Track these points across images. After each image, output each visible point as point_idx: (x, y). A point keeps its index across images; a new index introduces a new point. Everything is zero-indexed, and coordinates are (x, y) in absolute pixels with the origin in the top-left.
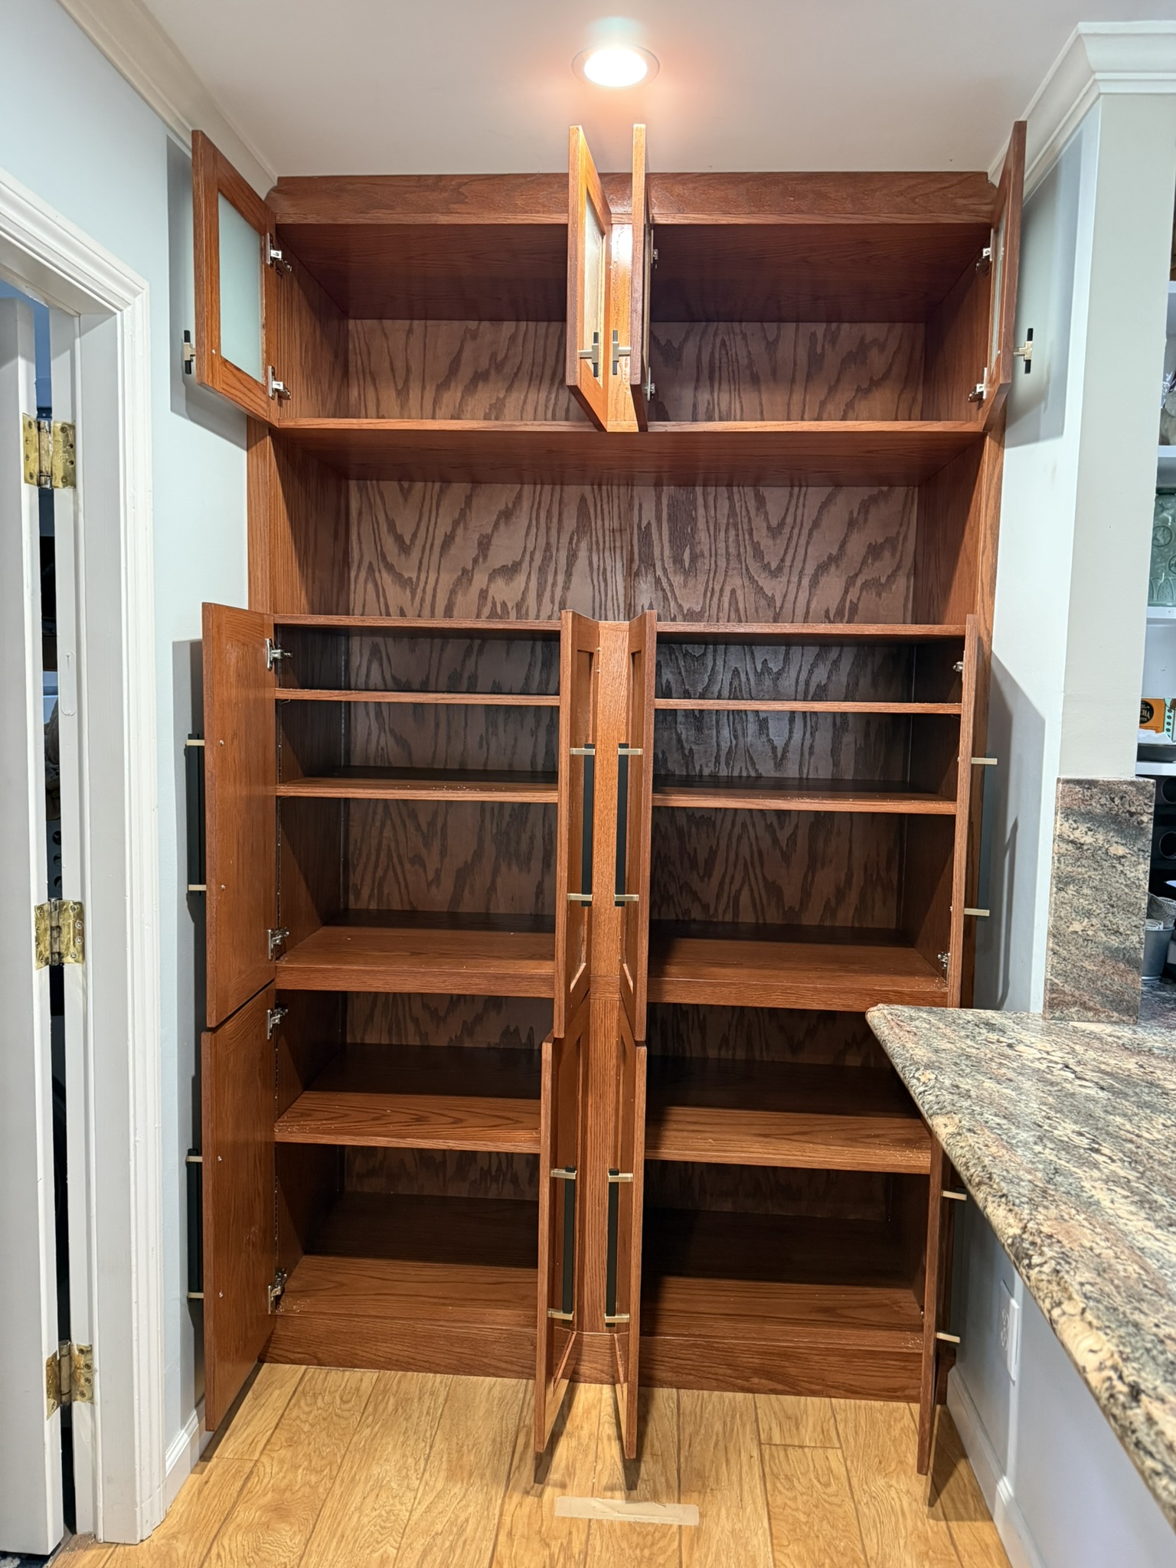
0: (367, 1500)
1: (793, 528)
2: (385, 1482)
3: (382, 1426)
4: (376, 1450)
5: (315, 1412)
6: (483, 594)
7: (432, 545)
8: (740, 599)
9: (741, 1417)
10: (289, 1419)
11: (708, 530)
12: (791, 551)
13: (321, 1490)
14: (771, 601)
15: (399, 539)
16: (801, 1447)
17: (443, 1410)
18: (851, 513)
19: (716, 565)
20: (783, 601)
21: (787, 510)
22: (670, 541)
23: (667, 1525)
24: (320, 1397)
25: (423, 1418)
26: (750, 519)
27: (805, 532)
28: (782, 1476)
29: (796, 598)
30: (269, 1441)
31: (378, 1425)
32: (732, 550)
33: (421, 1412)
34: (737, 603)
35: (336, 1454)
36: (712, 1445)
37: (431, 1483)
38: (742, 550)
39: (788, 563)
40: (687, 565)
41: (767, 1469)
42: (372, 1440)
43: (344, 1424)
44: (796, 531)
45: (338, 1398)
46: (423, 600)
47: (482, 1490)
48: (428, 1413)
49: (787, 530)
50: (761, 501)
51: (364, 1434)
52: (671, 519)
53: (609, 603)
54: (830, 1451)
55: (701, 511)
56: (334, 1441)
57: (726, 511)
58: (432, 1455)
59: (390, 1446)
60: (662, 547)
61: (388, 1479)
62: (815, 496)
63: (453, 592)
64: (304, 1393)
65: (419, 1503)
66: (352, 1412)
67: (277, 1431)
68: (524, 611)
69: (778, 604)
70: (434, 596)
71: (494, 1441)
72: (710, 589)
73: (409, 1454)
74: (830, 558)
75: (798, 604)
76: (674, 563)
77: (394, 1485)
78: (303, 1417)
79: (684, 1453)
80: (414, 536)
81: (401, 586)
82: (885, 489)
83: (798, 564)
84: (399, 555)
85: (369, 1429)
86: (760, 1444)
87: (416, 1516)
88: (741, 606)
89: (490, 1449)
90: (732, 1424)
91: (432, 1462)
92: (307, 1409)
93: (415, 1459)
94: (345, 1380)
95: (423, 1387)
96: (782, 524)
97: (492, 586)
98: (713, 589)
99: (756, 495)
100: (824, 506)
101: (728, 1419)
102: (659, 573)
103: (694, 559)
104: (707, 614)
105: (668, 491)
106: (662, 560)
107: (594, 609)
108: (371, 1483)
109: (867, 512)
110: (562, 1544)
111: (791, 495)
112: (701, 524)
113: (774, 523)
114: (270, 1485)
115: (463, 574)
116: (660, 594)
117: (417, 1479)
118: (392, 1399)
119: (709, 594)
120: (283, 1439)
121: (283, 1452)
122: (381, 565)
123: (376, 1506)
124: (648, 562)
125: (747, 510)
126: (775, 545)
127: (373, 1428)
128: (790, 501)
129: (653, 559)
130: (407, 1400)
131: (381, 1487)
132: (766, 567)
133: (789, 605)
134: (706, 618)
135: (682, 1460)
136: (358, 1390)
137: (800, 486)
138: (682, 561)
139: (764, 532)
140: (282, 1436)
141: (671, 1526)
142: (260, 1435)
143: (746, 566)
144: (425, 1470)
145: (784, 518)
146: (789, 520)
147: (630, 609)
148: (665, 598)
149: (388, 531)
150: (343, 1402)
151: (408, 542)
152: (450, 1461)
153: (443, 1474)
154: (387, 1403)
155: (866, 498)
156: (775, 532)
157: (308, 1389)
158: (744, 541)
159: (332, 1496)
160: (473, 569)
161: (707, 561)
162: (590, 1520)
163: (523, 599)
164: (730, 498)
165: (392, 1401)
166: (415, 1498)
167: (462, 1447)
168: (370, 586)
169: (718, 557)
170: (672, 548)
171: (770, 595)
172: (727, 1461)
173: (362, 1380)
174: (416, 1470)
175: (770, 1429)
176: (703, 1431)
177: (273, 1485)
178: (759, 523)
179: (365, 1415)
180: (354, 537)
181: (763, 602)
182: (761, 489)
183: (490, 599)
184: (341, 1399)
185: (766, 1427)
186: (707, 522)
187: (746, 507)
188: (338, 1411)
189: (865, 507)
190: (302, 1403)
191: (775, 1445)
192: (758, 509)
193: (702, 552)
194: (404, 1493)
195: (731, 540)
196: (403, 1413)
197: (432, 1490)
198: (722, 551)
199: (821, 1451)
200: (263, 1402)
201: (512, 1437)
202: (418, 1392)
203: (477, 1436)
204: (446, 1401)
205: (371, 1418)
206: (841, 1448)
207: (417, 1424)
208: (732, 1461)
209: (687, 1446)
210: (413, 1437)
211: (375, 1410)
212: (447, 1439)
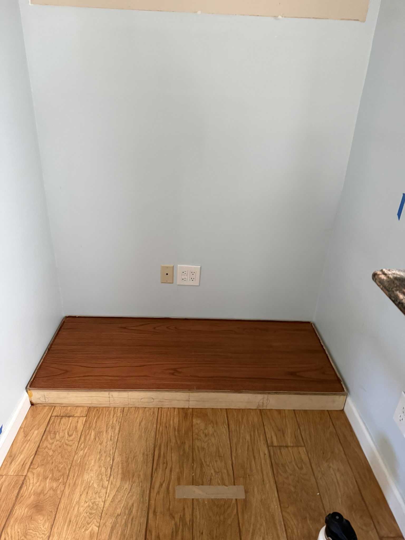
0: (82, 497)
2: (91, 484)
3: (89, 449)
4: (86, 464)
5: (55, 443)
9: (258, 430)
10: (42, 448)
13: (59, 492)
16: (287, 447)
17: (118, 437)
23: (230, 499)
24: (58, 433)
25: (109, 443)
28: (280, 465)
30: (32, 463)
31: (87, 449)
33: (107, 439)
35: (65, 469)
36: (246, 449)
37: (114, 483)
41: (273, 461)
42: (84, 458)
43: (69, 448)
45: (66, 433)
47: (139, 485)
48: (111, 440)
51: (79, 455)
54: (300, 448)
56: (65, 460)
58: (114, 465)
59: (93, 461)
61: (92, 482)
64: (50, 432)
65: (108, 496)
66: (73, 442)
67: (36, 456)
71: (143, 454)
73: (102, 466)
77: (95, 485)
78: (49, 446)
79: (234, 454)
85: (82, 451)
86: (268, 446)
87: (107, 505)
89: (142, 459)
90: (254, 435)
91: (114, 469)
92: (51, 441)
93: (105, 468)
94: (70, 422)
95: (108, 424)
101: (252, 434)
108: (84, 486)
110: (180, 516)
114: (32, 491)
117: (107, 480)
118: (93, 432)
120: (39, 461)
121: (39, 469)
123: (87, 500)
127: (84, 451)
130: (100, 432)
131: (89, 487)
135: (233, 459)
136: (76, 427)
140: (38, 459)
141: (232, 499)
142: (27, 459)
144: (110, 475)
150: (70, 436)
152: (122, 468)
153: (120, 476)
154: (91, 435)
157: (51, 428)
159: (65, 495)
162: (193, 499)
165: (93, 433)
166: (106, 493)
167: (128, 459)
172: (254, 457)
173: (78, 422)
174: (106, 475)
175: (272, 437)
176: (241, 441)
177: (34, 491)
179: (80, 442)
184: (68, 434)
185: (270, 437)
188: (66, 441)
190: (49, 438)
191: (275, 446)
194: (100, 491)
196: (98, 441)
197: (115, 487)
199: (296, 448)
200: (29, 438)
201: (152, 451)
202: (105, 427)
203: (135, 451)
204: (119, 431)
205: (83, 445)
206: (305, 446)
207: (106, 446)
208: (257, 457)
209: (235, 450)
210: (104, 455)
211: (85, 439)
212: (121, 455)
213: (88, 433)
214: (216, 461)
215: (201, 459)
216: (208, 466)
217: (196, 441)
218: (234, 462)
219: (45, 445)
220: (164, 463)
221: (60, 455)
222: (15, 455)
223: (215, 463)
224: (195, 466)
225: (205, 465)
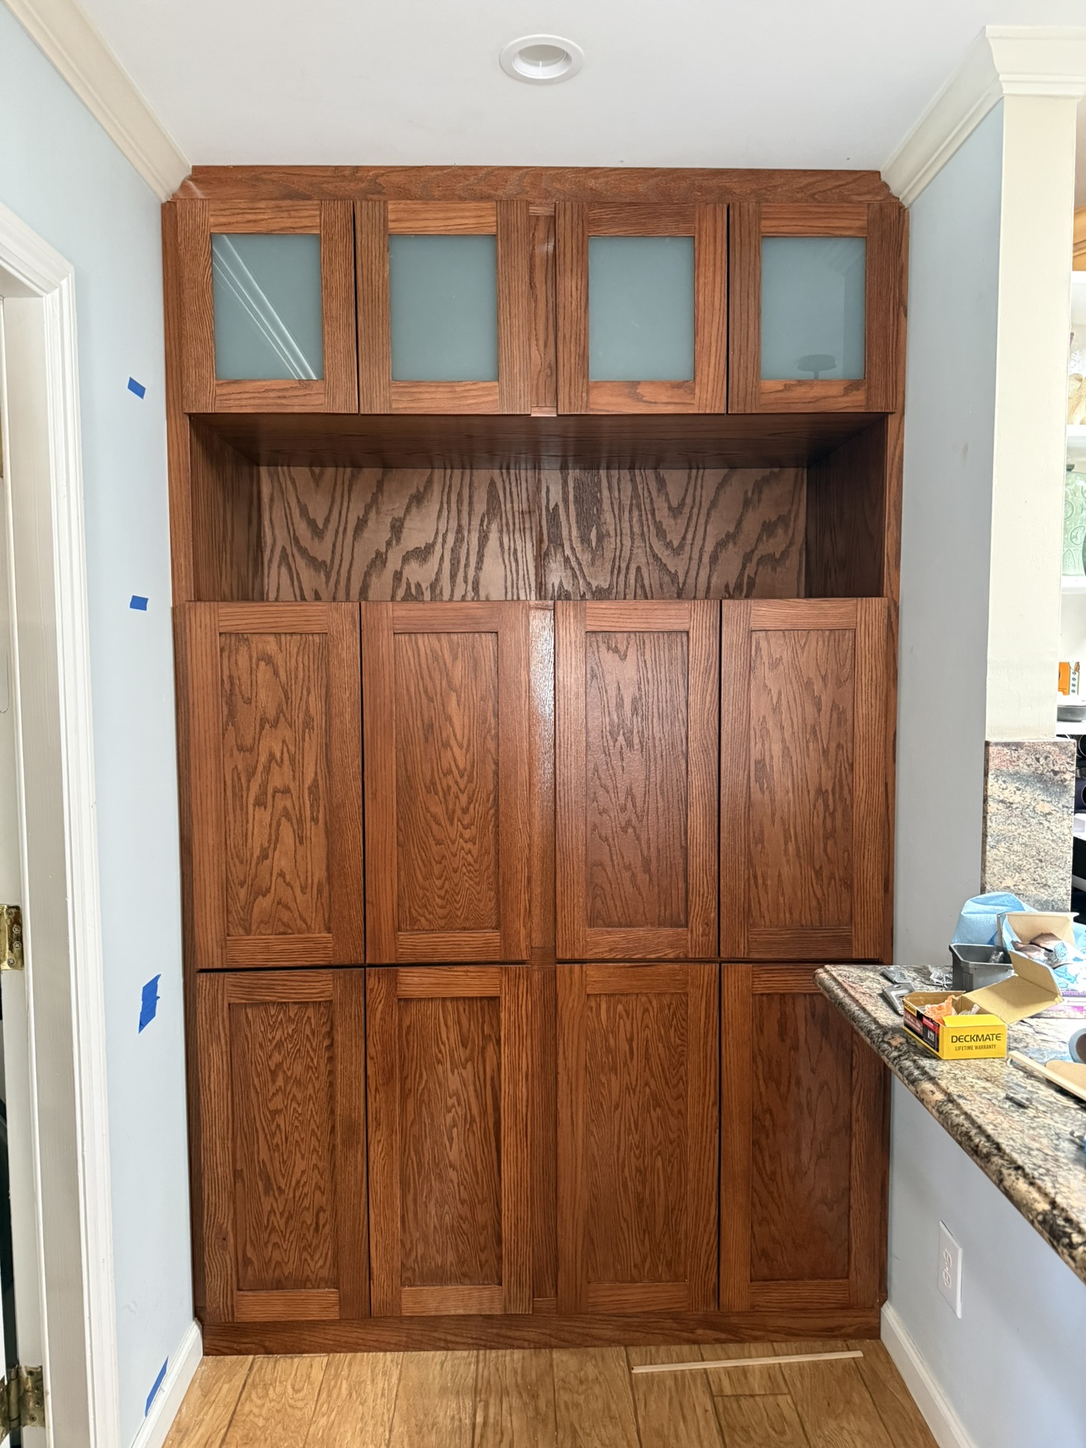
1: (692, 508)
3: (338, 1413)
4: (335, 1440)
5: (268, 1405)
6: (398, 576)
7: (345, 529)
8: (646, 575)
10: (243, 1414)
11: (613, 511)
12: (691, 530)
14: (674, 577)
15: (312, 523)
16: (752, 1396)
17: (397, 1391)
18: (746, 492)
19: (622, 545)
20: (686, 577)
21: (687, 490)
22: (577, 522)
24: (271, 1388)
25: (379, 1401)
26: (652, 499)
27: (704, 511)
28: (738, 1428)
29: (698, 574)
30: (223, 1440)
31: (334, 1413)
32: (636, 529)
33: (376, 1395)
34: (642, 579)
36: (667, 1402)
38: (645, 529)
39: (689, 541)
40: (594, 545)
41: (723, 1423)
42: (330, 1430)
43: (298, 1414)
44: (695, 511)
45: (289, 1387)
46: (337, 582)
48: (383, 1395)
49: (686, 510)
50: (661, 483)
51: (320, 1424)
52: (577, 500)
53: (521, 583)
54: (780, 1398)
55: (606, 493)
56: (290, 1434)
57: (629, 493)
58: (393, 1440)
59: (349, 1434)
60: (570, 529)
62: (712, 477)
63: (367, 575)
64: (255, 1385)
66: (305, 1401)
67: (231, 1429)
68: (438, 591)
69: (681, 580)
70: (349, 579)
71: (453, 1418)
72: (617, 566)
73: (369, 1441)
74: (728, 535)
75: (700, 579)
76: (582, 543)
78: (256, 1411)
79: (641, 1412)
80: (327, 520)
81: (315, 570)
82: (776, 470)
83: (698, 542)
84: (312, 539)
85: (325, 1417)
86: (712, 1397)
88: (646, 582)
89: (449, 1428)
92: (259, 1402)
94: (295, 1367)
95: (375, 1367)
96: (682, 504)
97: (406, 567)
98: (619, 567)
99: (656, 477)
100: (721, 486)
102: (568, 552)
103: (600, 538)
104: (614, 591)
105: (573, 474)
106: (571, 540)
107: (506, 588)
109: (760, 492)
111: (689, 477)
112: (606, 505)
113: (675, 504)
115: (376, 557)
116: (569, 572)
118: (344, 1382)
119: (616, 572)
120: (238, 1437)
122: (295, 550)
124: (557, 541)
125: (649, 492)
126: (676, 524)
127: (329, 1417)
128: (688, 483)
129: (561, 538)
130: (360, 1383)
132: (669, 545)
133: (691, 581)
134: (613, 595)
135: (640, 1421)
136: (309, 1376)
137: (698, 468)
138: (589, 541)
139: (666, 511)
140: (237, 1434)
142: (214, 1434)
143: (650, 544)
145: (684, 499)
146: (689, 501)
147: (541, 588)
148: (574, 576)
149: (300, 516)
150: (297, 1391)
151: (321, 526)
154: (340, 1388)
155: (759, 478)
156: (675, 512)
157: (257, 1381)
158: (647, 520)
160: (387, 551)
161: (612, 540)
163: (437, 580)
164: (633, 480)
165: (345, 1385)
167: (421, 1428)
168: (284, 570)
169: (623, 536)
170: (579, 528)
171: (673, 571)
172: (684, 1417)
173: (311, 1366)
175: (720, 1380)
176: (655, 1388)
178: (661, 504)
179: (320, 1402)
180: (266, 523)
181: (667, 579)
182: (662, 472)
183: (404, 580)
184: (293, 1388)
186: (612, 503)
187: (648, 489)
188: (291, 1402)
189: (759, 487)
190: (254, 1396)
191: (727, 1396)
192: (659, 491)
193: (608, 532)
195: (635, 520)
196: (357, 1398)
198: (627, 531)
199: (770, 1398)
200: (213, 1398)
201: (470, 1413)
202: (370, 1374)
204: (399, 1380)
205: (325, 1406)
206: (790, 1393)
207: (373, 1408)
208: (689, 1417)
209: (643, 1405)
210: (371, 1423)
211: (329, 1396)
212: (406, 1421)
213: (335, 1386)
214: (604, 1426)
215: (572, 1425)
216: (589, 1435)
217: (562, 1392)
218: (641, 1427)
219: (247, 1409)
220: (495, 1433)
221: (279, 1426)
222: (188, 1429)
223: (602, 1430)
224: (560, 1437)
225: (581, 1433)
